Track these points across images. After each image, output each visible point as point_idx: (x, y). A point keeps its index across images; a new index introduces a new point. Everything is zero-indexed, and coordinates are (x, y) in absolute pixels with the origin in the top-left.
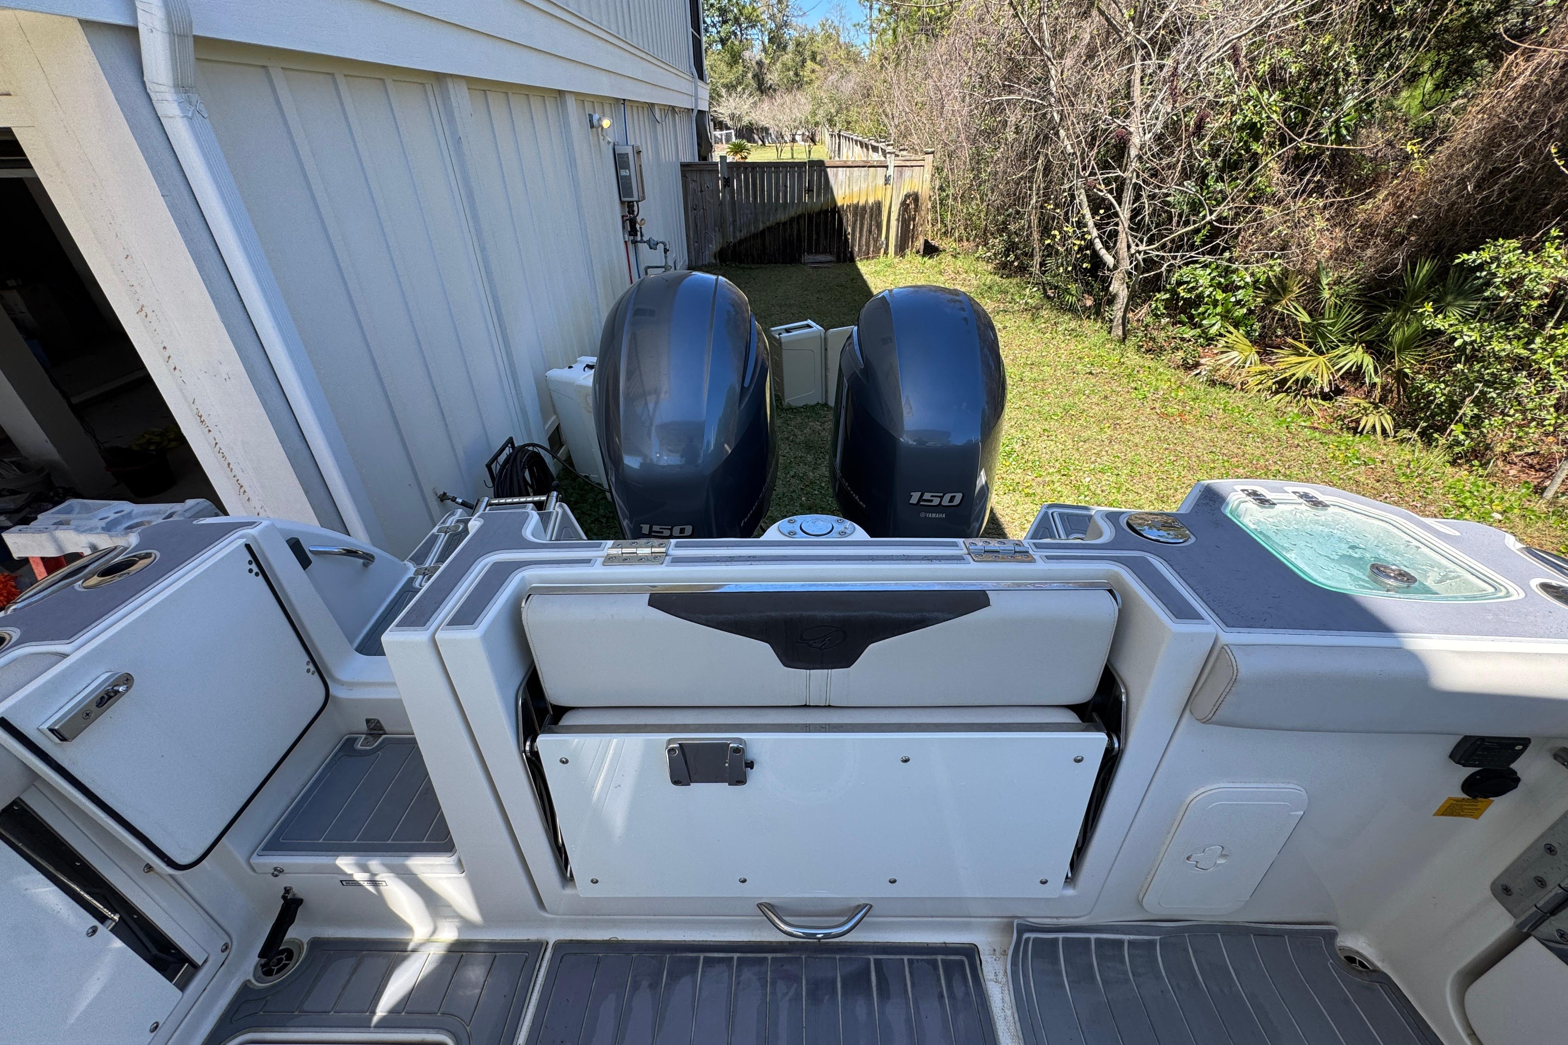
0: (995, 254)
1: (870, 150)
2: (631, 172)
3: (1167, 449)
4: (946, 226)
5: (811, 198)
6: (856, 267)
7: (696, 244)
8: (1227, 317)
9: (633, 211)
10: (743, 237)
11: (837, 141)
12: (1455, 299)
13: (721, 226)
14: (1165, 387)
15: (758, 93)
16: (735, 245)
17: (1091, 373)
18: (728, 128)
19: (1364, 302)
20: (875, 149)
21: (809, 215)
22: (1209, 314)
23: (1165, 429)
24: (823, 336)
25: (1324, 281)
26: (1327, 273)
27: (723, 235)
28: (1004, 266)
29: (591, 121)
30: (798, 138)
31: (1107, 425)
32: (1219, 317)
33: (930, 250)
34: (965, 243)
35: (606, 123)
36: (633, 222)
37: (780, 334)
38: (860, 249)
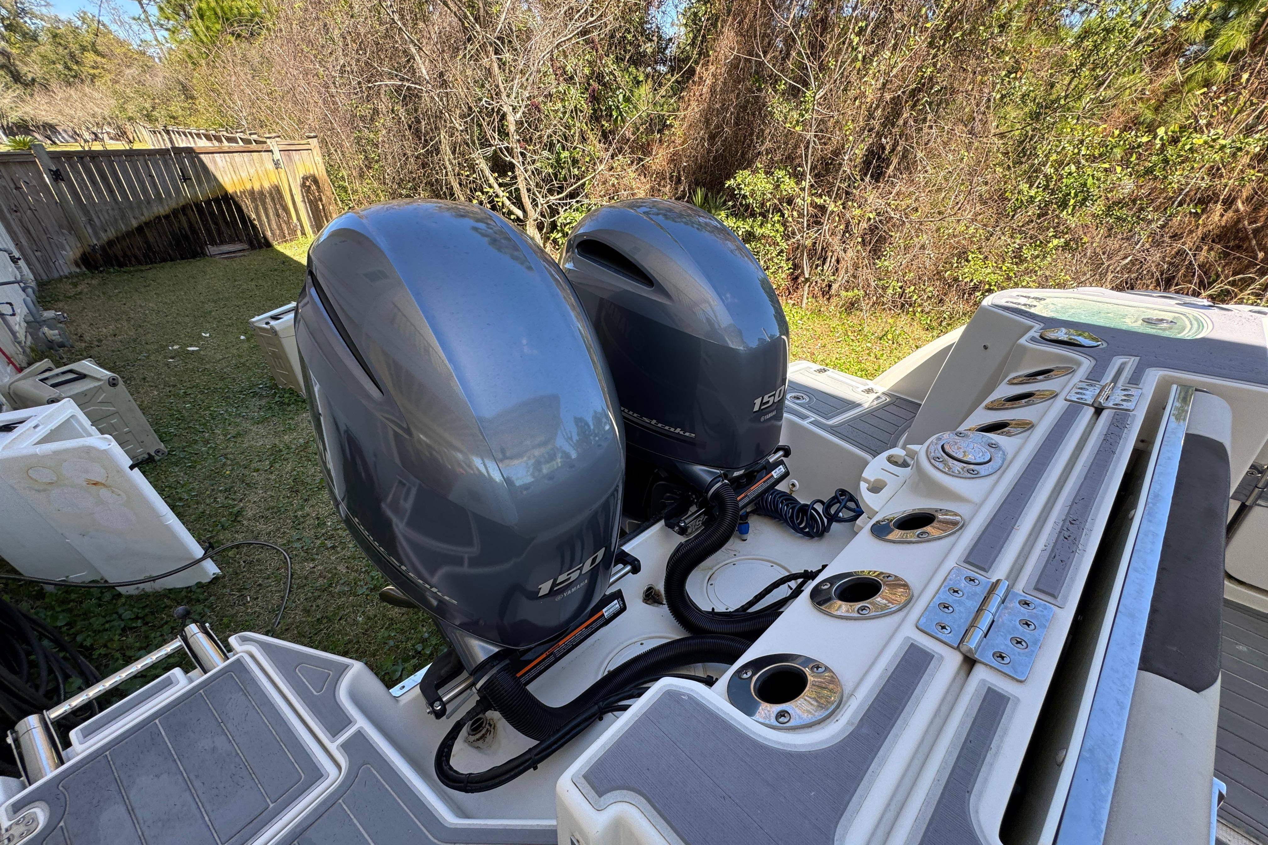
5: (191, 187)
6: (278, 252)
7: (38, 254)
10: (111, 237)
16: (103, 248)
21: (196, 205)
27: (79, 239)
37: (268, 323)
38: (273, 234)
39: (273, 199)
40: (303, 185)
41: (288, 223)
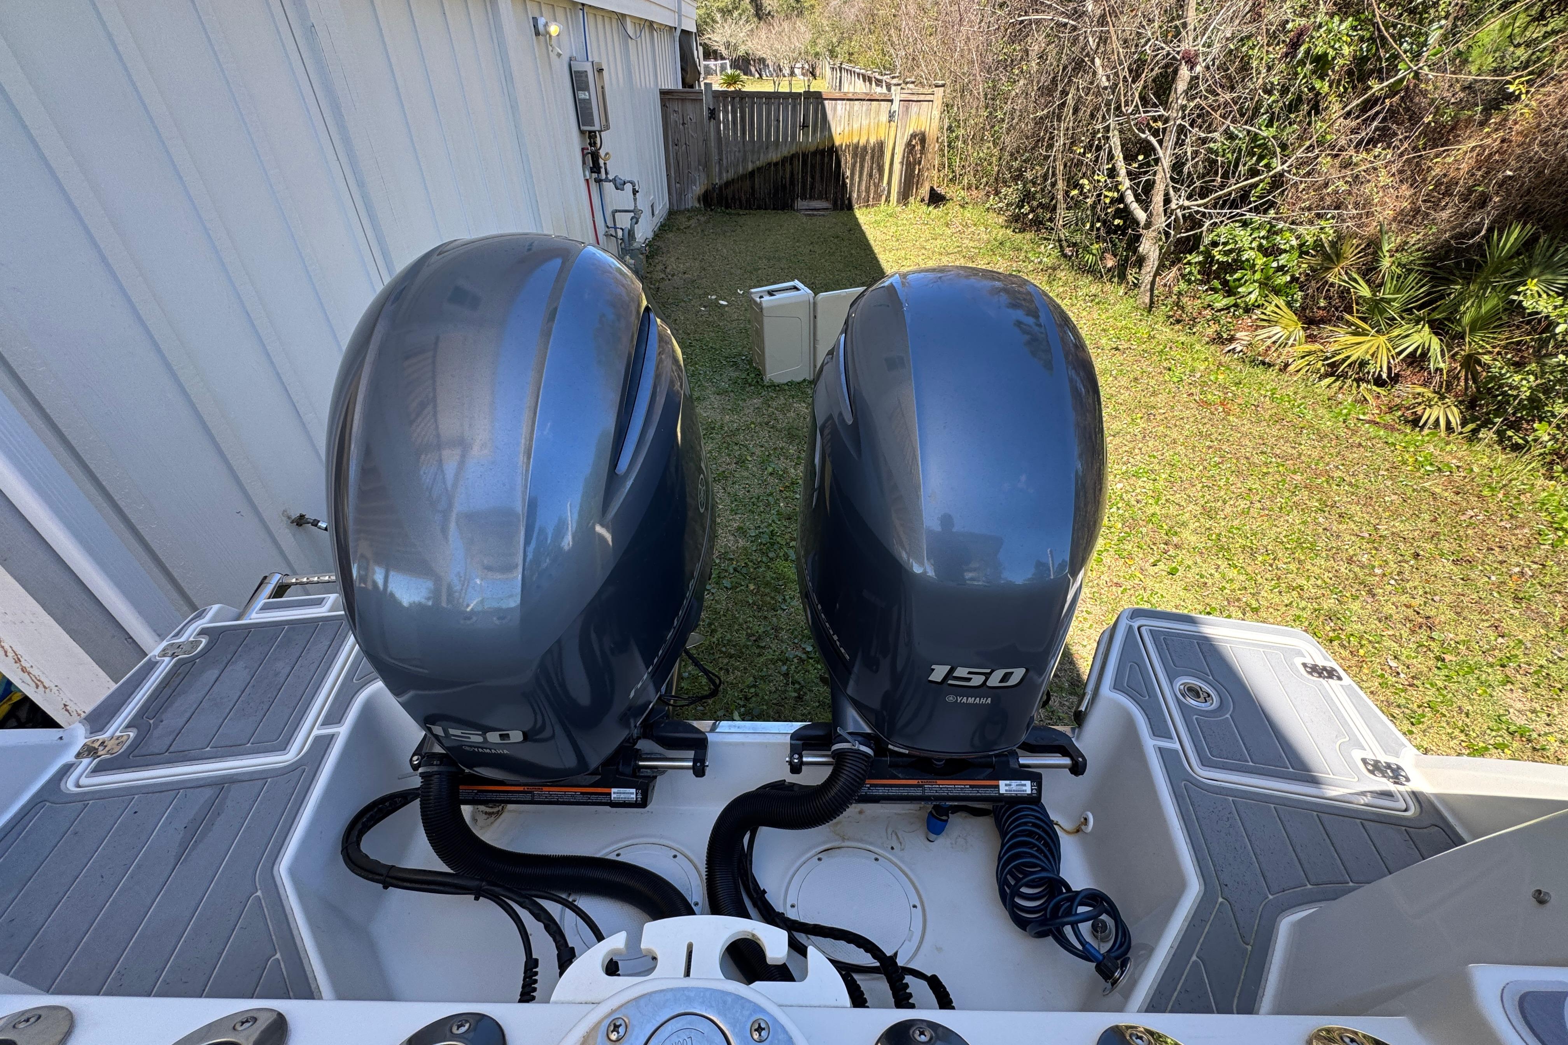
0: (1007, 205)
1: (874, 83)
2: (591, 95)
3: (1210, 447)
4: (953, 172)
5: (806, 135)
6: (854, 216)
7: (678, 185)
8: (1266, 284)
9: (595, 143)
10: (730, 179)
11: (839, 75)
12: (1542, 273)
13: (706, 165)
14: (1202, 368)
15: (756, 19)
16: (721, 188)
17: (1117, 349)
18: (723, 58)
19: (1429, 272)
20: (879, 82)
21: (804, 154)
22: (1246, 282)
23: (1206, 420)
24: (812, 300)
25: (1386, 248)
26: (1389, 238)
27: (708, 176)
28: (1016, 218)
29: (535, 26)
30: (797, 71)
31: (1139, 415)
32: (1257, 285)
33: (936, 199)
34: (975, 192)
35: (554, 29)
36: (595, 157)
37: (761, 297)
38: (859, 196)
39: (872, 158)
40: (909, 144)
41: (877, 186)
